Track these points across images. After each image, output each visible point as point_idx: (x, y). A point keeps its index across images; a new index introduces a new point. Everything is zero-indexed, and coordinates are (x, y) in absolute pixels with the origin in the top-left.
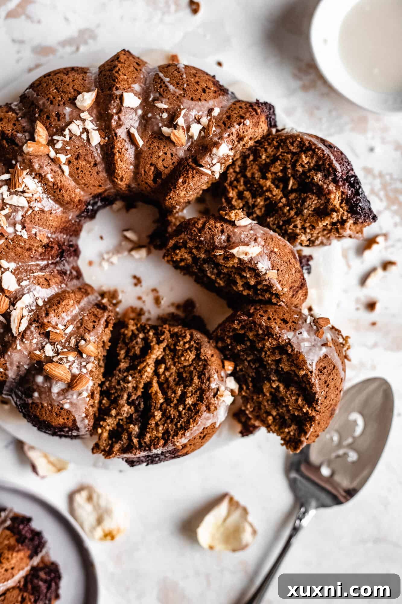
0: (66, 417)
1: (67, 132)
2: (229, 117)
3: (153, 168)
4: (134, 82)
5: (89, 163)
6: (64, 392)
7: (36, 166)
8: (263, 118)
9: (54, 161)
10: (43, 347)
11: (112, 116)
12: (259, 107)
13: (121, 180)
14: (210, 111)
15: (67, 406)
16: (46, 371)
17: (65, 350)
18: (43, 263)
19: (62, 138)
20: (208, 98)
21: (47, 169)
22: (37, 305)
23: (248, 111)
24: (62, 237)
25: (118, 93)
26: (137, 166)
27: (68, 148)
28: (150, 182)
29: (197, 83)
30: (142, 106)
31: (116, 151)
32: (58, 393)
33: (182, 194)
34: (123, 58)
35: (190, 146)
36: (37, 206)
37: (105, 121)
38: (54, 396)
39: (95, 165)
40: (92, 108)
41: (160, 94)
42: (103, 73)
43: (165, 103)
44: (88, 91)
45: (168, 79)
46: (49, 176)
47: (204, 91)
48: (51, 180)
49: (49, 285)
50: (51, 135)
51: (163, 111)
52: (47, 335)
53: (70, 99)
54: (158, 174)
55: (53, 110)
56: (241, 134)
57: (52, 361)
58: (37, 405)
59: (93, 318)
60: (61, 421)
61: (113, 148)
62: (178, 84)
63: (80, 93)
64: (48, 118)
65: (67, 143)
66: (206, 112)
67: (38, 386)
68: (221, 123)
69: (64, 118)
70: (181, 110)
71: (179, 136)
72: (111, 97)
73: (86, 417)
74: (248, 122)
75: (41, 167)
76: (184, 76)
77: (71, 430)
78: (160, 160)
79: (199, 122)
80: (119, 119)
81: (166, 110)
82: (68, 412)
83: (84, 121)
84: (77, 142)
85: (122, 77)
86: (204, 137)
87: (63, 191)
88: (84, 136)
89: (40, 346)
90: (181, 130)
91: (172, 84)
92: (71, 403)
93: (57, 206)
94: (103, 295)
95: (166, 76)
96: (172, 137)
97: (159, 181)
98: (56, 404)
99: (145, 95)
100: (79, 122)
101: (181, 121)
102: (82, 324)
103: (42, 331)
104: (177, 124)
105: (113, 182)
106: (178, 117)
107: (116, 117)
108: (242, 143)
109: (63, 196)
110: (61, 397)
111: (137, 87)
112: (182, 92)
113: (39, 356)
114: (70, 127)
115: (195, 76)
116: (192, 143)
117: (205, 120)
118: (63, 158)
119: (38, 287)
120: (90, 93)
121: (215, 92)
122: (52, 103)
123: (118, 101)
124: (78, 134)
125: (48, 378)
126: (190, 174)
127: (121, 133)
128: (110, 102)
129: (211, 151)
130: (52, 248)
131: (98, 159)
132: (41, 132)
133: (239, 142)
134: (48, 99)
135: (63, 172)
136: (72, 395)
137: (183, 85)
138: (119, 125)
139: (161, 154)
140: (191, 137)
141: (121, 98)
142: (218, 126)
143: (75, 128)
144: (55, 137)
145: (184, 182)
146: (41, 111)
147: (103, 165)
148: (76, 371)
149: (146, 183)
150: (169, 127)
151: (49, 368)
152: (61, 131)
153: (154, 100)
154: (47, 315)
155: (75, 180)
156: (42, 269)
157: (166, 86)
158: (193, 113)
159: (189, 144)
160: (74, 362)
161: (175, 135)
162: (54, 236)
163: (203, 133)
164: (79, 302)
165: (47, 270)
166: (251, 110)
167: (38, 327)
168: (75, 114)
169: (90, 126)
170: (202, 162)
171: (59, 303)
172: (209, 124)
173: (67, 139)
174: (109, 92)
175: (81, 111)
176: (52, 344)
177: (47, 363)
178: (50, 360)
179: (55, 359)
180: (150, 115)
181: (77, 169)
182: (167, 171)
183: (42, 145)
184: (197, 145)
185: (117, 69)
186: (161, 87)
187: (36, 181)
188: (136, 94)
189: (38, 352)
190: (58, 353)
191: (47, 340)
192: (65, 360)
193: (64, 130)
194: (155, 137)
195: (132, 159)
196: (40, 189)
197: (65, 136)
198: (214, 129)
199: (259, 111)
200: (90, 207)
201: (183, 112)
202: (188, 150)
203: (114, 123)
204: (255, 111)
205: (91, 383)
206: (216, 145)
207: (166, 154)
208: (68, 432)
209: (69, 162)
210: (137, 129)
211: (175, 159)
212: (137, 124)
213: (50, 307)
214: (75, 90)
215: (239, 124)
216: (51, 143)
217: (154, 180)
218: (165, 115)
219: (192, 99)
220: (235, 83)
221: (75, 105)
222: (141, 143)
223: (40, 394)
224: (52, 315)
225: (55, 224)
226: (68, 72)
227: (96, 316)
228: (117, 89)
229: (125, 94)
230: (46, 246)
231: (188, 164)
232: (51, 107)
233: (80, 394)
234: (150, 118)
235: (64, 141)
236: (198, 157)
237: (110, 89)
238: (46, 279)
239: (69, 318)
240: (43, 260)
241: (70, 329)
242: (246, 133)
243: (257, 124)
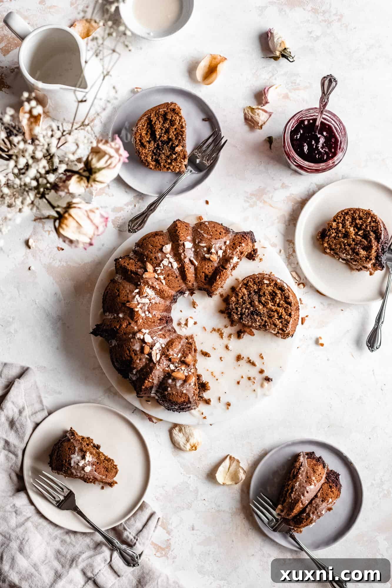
0: (184, 397)
1: (161, 265)
2: (234, 244)
3: (203, 274)
4: (187, 236)
5: (174, 277)
6: (182, 385)
7: (150, 283)
8: (249, 241)
9: (157, 279)
10: (169, 366)
11: (181, 254)
12: (246, 236)
13: (190, 282)
14: (225, 243)
15: (185, 392)
16: (173, 376)
17: (180, 365)
18: (160, 327)
19: (160, 268)
20: (222, 237)
21: (155, 283)
22: (162, 347)
23: (242, 239)
24: (165, 314)
25: (181, 243)
26: (196, 274)
27: (163, 272)
28: (203, 280)
29: (216, 230)
30: (194, 247)
31: (186, 269)
32: (180, 386)
33: (219, 283)
34: (179, 225)
35: (219, 260)
36: (153, 301)
37: (178, 257)
38: (178, 388)
39: (177, 277)
40: (171, 252)
41: (201, 239)
42: (171, 234)
43: (204, 243)
44: (167, 244)
45: (203, 232)
46: (157, 287)
47: (220, 234)
48: (158, 288)
49: (165, 337)
50: (154, 268)
51: (204, 247)
52: (170, 360)
53: (159, 249)
54: (206, 276)
55: (152, 256)
56: (241, 250)
57: (174, 371)
58: (170, 394)
59: (188, 349)
60: (183, 400)
61: (184, 268)
62: (208, 233)
63: (163, 246)
64: (151, 260)
65: (163, 270)
66: (223, 244)
67: (169, 385)
68: (231, 247)
69: (159, 259)
70: (212, 245)
71: (214, 257)
72: (178, 245)
73: (194, 395)
74: (243, 245)
75: (153, 283)
76: (210, 229)
77: (187, 404)
78: (207, 270)
79: (221, 249)
80: (184, 254)
81: (205, 246)
82: (186, 394)
83: (168, 258)
84: (167, 269)
85: (181, 235)
86: (225, 256)
87: (164, 292)
88: (170, 265)
89: (167, 366)
90: (214, 255)
91: (205, 233)
92: (186, 390)
93: (162, 300)
94: (187, 339)
95: (201, 230)
96: (211, 259)
97: (207, 279)
98: (179, 391)
99: (193, 241)
100: (166, 259)
101: (213, 250)
102: (184, 352)
103: (167, 358)
104: (211, 252)
105: (186, 284)
106: (211, 249)
107: (183, 254)
108: (242, 255)
109: (164, 294)
110: (182, 388)
111: (189, 238)
112: (210, 237)
113: (168, 370)
114: (163, 262)
115: (214, 227)
116: (220, 259)
117: (223, 248)
118: (162, 277)
119: (161, 339)
120: (168, 245)
121: (225, 233)
122: (151, 253)
123: (182, 247)
124: (167, 265)
125: (174, 379)
126: (222, 274)
127: (187, 261)
128: (179, 247)
129: (230, 261)
130: (163, 319)
131: (178, 275)
132: (150, 267)
133: (241, 255)
134: (149, 251)
135: (162, 283)
136: (186, 385)
137: (210, 233)
138: (185, 257)
139: (206, 267)
140: (219, 256)
141: (183, 244)
142: (230, 249)
143: (165, 262)
144: (156, 268)
145: (219, 278)
146: (147, 258)
147: (180, 277)
148: (187, 374)
149: (201, 281)
150: (208, 254)
151: (174, 374)
152: (159, 265)
153: (199, 243)
154: (168, 351)
155: (168, 286)
156: (160, 330)
157: (203, 235)
158: (218, 245)
159: (219, 259)
160: (185, 370)
161: (212, 257)
162: (162, 314)
163: (224, 254)
164: (180, 343)
165: (163, 330)
166: (243, 238)
167: (165, 357)
168: (163, 256)
169: (172, 260)
170: (226, 267)
171: (172, 344)
172: (226, 250)
173: (162, 268)
174: (177, 243)
175: (166, 254)
176: (173, 363)
177: (172, 373)
178: (173, 371)
179: (176, 370)
180: (198, 250)
181: (169, 281)
182: (210, 274)
183: (152, 273)
184: (223, 260)
185: (178, 231)
186: (200, 236)
187: (151, 290)
188: (190, 241)
189: (167, 369)
190: (176, 367)
191: (170, 363)
192: (180, 370)
193: (160, 264)
194: (202, 260)
195: (193, 271)
196: (154, 293)
197: (161, 267)
198: (229, 251)
199: (247, 238)
200: (175, 297)
201: (213, 246)
202: (219, 263)
203: (182, 257)
204: (245, 238)
205: (194, 379)
206: (231, 258)
207: (209, 266)
208: (186, 405)
209: (165, 278)
210: (194, 258)
211: (213, 268)
212: (193, 255)
213: (168, 347)
214: (160, 245)
215: (240, 246)
216: (155, 271)
217: (205, 279)
218: (205, 249)
219: (216, 239)
220: (232, 224)
221: (163, 252)
222: (196, 263)
223: (171, 388)
224: (170, 350)
225: (162, 308)
226: (154, 236)
227: (189, 348)
228: (181, 241)
229: (185, 243)
230: (160, 319)
231: (220, 269)
232: (151, 255)
233: (190, 384)
234: (199, 251)
235: (161, 269)
236: (224, 265)
237: (177, 241)
238: (163, 335)
239: (178, 351)
240: (160, 326)
241: (180, 355)
242: (243, 250)
243: (247, 245)
